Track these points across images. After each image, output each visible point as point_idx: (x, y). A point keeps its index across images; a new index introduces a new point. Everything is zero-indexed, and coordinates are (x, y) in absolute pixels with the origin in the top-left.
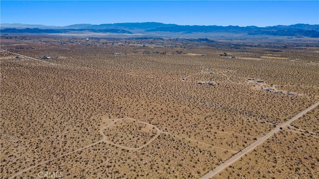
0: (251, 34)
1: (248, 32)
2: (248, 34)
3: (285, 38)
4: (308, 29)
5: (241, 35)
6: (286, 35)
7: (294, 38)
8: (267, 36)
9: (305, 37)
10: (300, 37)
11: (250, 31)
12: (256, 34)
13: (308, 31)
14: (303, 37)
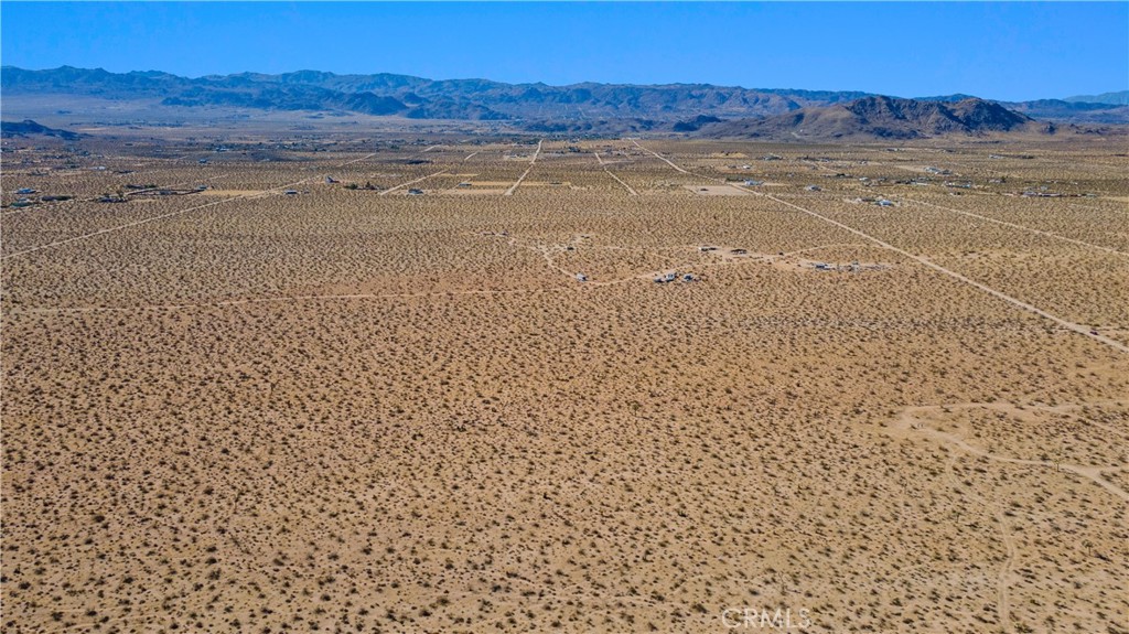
0: (176, 102)
1: (154, 92)
2: (165, 103)
3: (300, 116)
4: (338, 87)
5: (138, 107)
6: (299, 107)
7: (327, 118)
8: (240, 111)
9: (355, 113)
10: (343, 114)
11: (165, 91)
12: (196, 103)
13: (356, 96)
14: (351, 112)
